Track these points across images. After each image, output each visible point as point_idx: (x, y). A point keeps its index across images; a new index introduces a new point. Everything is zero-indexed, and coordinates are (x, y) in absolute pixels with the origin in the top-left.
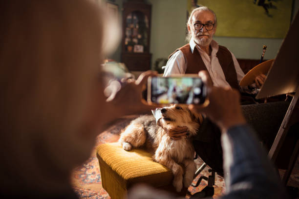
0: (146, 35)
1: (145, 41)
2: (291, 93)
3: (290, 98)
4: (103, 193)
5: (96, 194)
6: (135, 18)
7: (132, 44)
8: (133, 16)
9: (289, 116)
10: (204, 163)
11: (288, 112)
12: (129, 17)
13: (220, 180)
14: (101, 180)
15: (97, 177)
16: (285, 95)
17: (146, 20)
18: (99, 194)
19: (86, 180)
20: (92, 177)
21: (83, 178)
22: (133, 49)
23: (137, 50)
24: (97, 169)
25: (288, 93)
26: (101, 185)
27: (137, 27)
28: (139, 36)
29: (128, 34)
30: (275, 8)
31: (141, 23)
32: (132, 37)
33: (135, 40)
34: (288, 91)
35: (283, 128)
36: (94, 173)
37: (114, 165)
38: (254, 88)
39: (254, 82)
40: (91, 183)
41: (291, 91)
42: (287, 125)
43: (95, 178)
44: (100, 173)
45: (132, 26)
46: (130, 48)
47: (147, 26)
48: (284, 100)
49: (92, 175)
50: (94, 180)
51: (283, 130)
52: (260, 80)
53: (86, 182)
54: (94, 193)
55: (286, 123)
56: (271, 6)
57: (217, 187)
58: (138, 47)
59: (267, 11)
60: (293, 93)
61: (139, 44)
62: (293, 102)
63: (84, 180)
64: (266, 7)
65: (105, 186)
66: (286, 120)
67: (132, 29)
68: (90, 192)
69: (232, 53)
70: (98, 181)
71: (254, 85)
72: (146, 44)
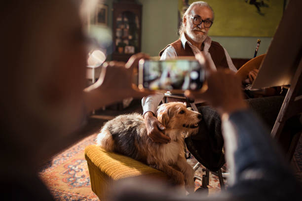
0: (137, 36)
1: (136, 41)
2: (286, 86)
3: (285, 91)
4: (93, 197)
5: (86, 197)
6: (126, 20)
7: (123, 45)
8: (123, 18)
9: (285, 109)
10: (198, 163)
11: (284, 105)
12: (119, 19)
13: (214, 180)
14: (90, 183)
15: (87, 180)
16: (280, 87)
17: (137, 21)
18: (88, 197)
19: (75, 184)
20: (81, 180)
21: (72, 181)
22: (124, 50)
23: (128, 51)
24: (87, 172)
25: (283, 86)
26: (91, 189)
27: (128, 27)
28: (130, 37)
29: (118, 34)
30: (267, 6)
31: (132, 24)
32: (122, 38)
33: (126, 42)
34: (283, 83)
35: (279, 121)
36: (83, 176)
37: (103, 166)
38: (247, 84)
39: (248, 77)
40: (80, 187)
41: (286, 83)
42: (283, 119)
43: (84, 182)
44: (89, 176)
45: (122, 26)
46: (121, 49)
47: (138, 26)
48: (279, 93)
49: (82, 179)
50: (83, 183)
51: (279, 124)
52: (254, 76)
53: (75, 186)
54: (83, 196)
55: (282, 117)
56: (263, 4)
57: (211, 187)
58: (129, 48)
59: (259, 10)
60: (288, 86)
61: (130, 45)
62: (288, 95)
63: (73, 184)
64: (258, 5)
65: (94, 189)
66: (282, 113)
67: (123, 30)
68: (79, 195)
69: (224, 49)
70: (87, 185)
71: (247, 81)
72: (137, 45)
